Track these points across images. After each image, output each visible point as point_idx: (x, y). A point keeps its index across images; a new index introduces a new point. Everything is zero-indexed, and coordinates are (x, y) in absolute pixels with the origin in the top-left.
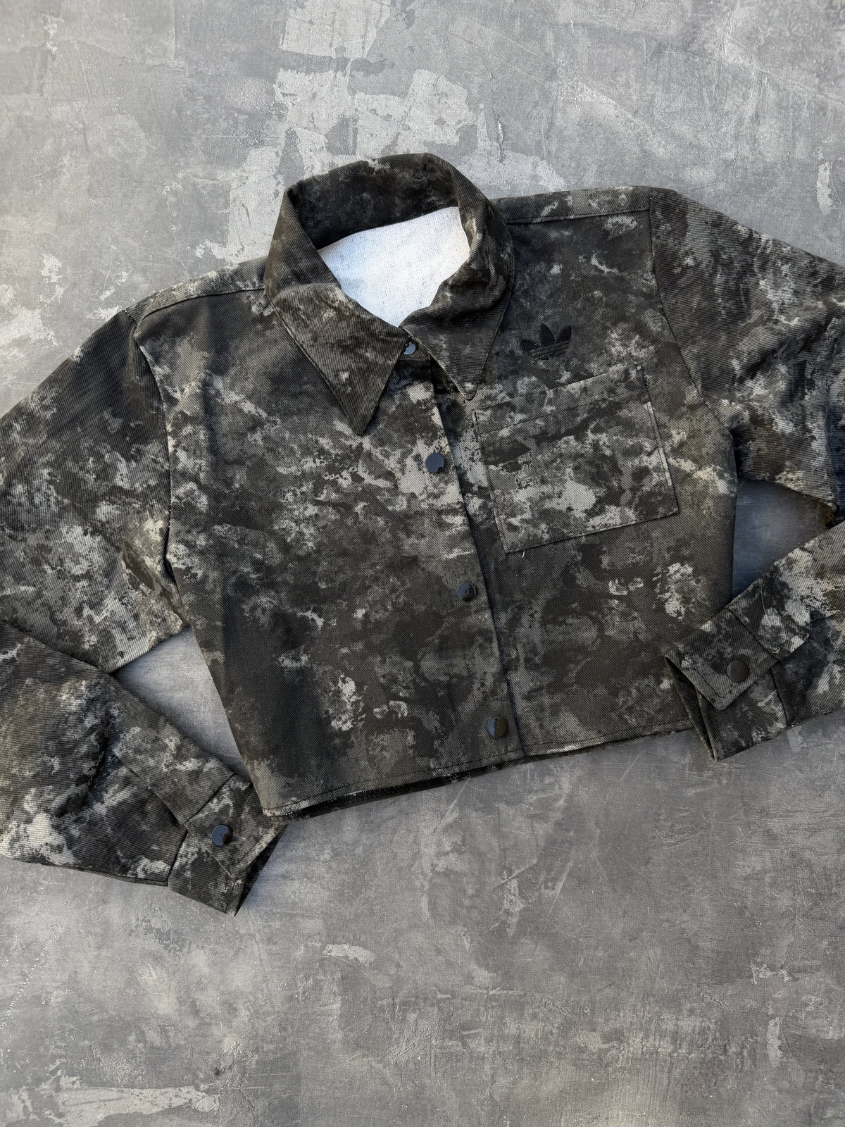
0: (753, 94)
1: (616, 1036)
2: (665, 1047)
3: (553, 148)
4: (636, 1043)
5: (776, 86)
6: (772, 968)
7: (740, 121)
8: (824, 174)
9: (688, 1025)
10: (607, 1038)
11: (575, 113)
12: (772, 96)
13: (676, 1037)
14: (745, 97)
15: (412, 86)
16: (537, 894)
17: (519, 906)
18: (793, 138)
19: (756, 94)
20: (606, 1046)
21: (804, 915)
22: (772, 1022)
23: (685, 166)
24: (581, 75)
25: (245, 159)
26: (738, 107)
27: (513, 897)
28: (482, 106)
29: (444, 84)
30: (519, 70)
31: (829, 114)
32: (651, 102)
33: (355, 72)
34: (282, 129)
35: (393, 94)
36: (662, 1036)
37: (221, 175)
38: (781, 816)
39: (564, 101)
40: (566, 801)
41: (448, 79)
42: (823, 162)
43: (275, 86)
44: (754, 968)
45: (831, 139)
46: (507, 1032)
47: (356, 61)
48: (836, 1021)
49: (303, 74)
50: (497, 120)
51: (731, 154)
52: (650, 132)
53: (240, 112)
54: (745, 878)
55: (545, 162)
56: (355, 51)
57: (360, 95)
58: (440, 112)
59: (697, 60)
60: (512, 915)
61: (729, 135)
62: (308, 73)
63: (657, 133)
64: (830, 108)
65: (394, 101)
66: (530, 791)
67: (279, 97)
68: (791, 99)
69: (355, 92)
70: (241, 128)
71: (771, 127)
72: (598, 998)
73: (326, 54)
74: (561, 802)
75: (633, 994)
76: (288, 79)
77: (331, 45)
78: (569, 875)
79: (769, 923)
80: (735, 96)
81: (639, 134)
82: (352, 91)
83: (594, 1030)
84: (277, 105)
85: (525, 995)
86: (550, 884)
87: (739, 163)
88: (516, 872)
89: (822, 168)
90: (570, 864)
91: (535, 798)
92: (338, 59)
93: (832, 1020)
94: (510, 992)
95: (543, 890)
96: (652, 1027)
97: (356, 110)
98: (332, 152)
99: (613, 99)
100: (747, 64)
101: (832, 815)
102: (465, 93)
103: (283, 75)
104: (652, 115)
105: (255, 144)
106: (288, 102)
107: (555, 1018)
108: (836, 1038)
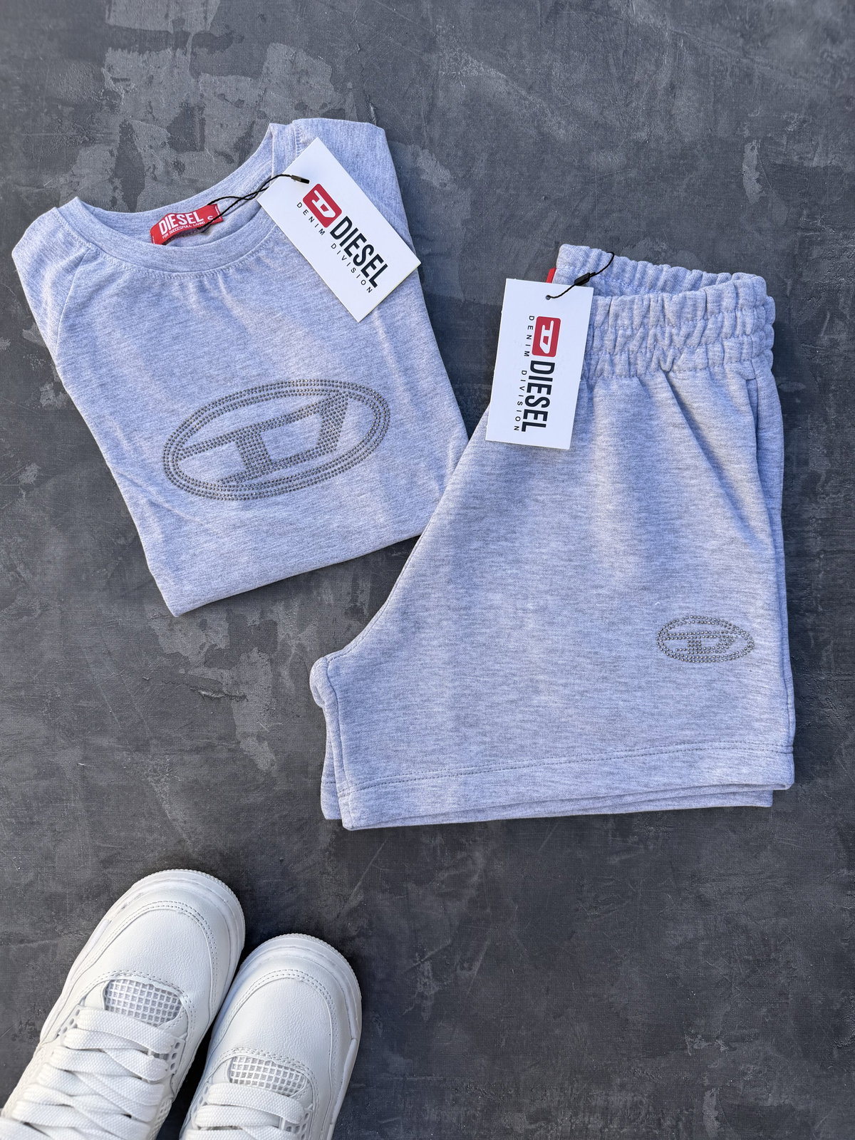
0: (666, 60)
1: (544, 1116)
2: (595, 1123)
3: (436, 134)
4: (564, 1121)
5: (693, 48)
6: (707, 1038)
7: (653, 92)
8: (751, 154)
9: (619, 1100)
10: (533, 1119)
11: (460, 90)
12: (689, 61)
13: (606, 1113)
14: (658, 64)
15: (266, 64)
16: (452, 975)
17: (433, 989)
18: (715, 111)
19: (671, 60)
20: (533, 1126)
21: (740, 984)
22: (708, 1094)
23: (590, 150)
24: (465, 44)
25: (73, 160)
26: (650, 76)
27: (427, 980)
28: (350, 85)
29: (303, 59)
30: (392, 40)
31: (756, 81)
32: (549, 75)
33: (197, 49)
34: (115, 122)
35: (244, 74)
36: (592, 1112)
37: (48, 182)
38: (714, 880)
39: (446, 75)
40: (480, 877)
41: (308, 54)
42: (749, 140)
43: (104, 70)
44: (688, 1039)
45: (758, 113)
46: (427, 1118)
47: (198, 35)
48: (775, 1088)
49: (136, 53)
50: (368, 102)
51: (643, 134)
52: (548, 112)
53: (65, 103)
54: (677, 948)
55: (426, 151)
56: (197, 23)
57: (205, 77)
58: (301, 94)
59: (601, 20)
60: (426, 998)
61: (640, 112)
62: (141, 52)
63: (557, 112)
64: (757, 74)
65: (246, 82)
66: (441, 869)
67: (110, 84)
68: (711, 65)
69: (199, 74)
70: (66, 123)
71: (689, 99)
72: (522, 1078)
73: (162, 29)
74: (475, 878)
75: (559, 1072)
76: (119, 61)
77: (167, 16)
78: (486, 954)
79: (704, 993)
80: (647, 63)
81: (535, 113)
82: (196, 73)
83: (520, 1111)
84: (107, 93)
85: (445, 1080)
86: (466, 965)
87: (653, 145)
88: (429, 954)
89: (748, 147)
90: (488, 943)
91: (446, 875)
92: (177, 33)
93: (771, 1088)
94: (429, 1078)
95: (459, 971)
96: (581, 1104)
97: (202, 96)
98: (176, 149)
99: (503, 72)
100: (659, 24)
101: (770, 877)
102: (329, 69)
103: (112, 56)
104: (550, 91)
105: (85, 142)
106: (120, 88)
107: (477, 1101)
108: (775, 1105)
